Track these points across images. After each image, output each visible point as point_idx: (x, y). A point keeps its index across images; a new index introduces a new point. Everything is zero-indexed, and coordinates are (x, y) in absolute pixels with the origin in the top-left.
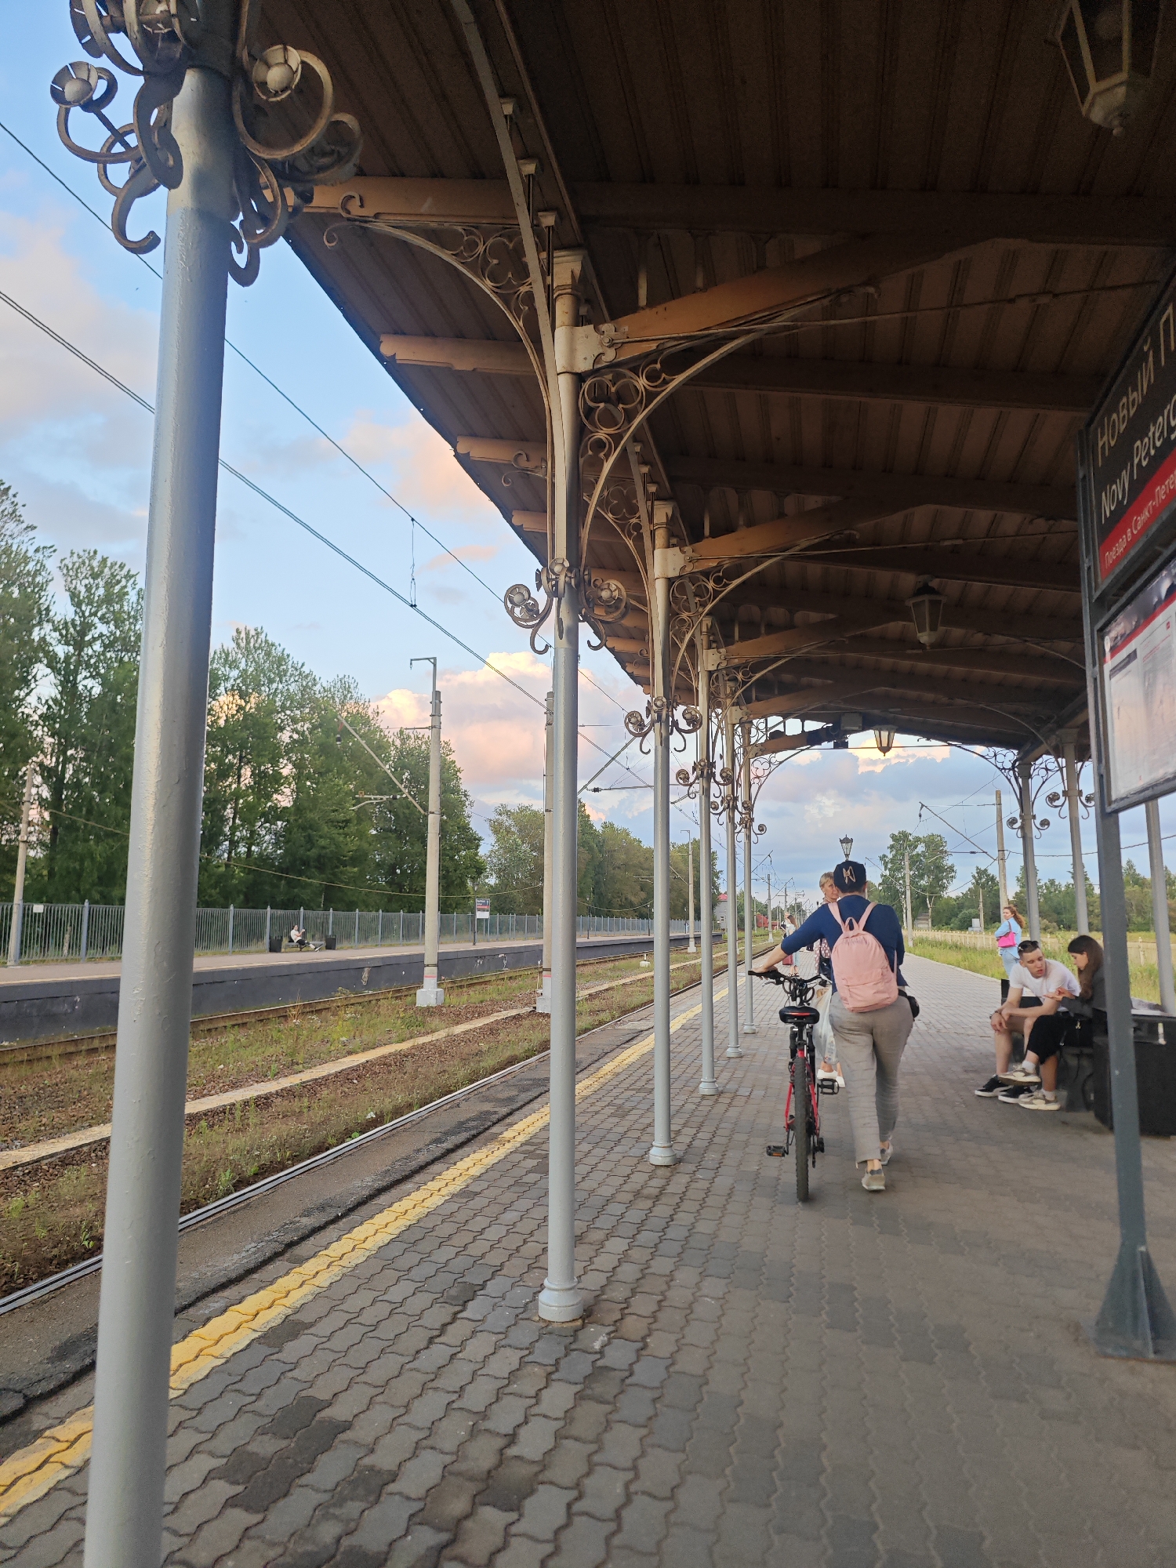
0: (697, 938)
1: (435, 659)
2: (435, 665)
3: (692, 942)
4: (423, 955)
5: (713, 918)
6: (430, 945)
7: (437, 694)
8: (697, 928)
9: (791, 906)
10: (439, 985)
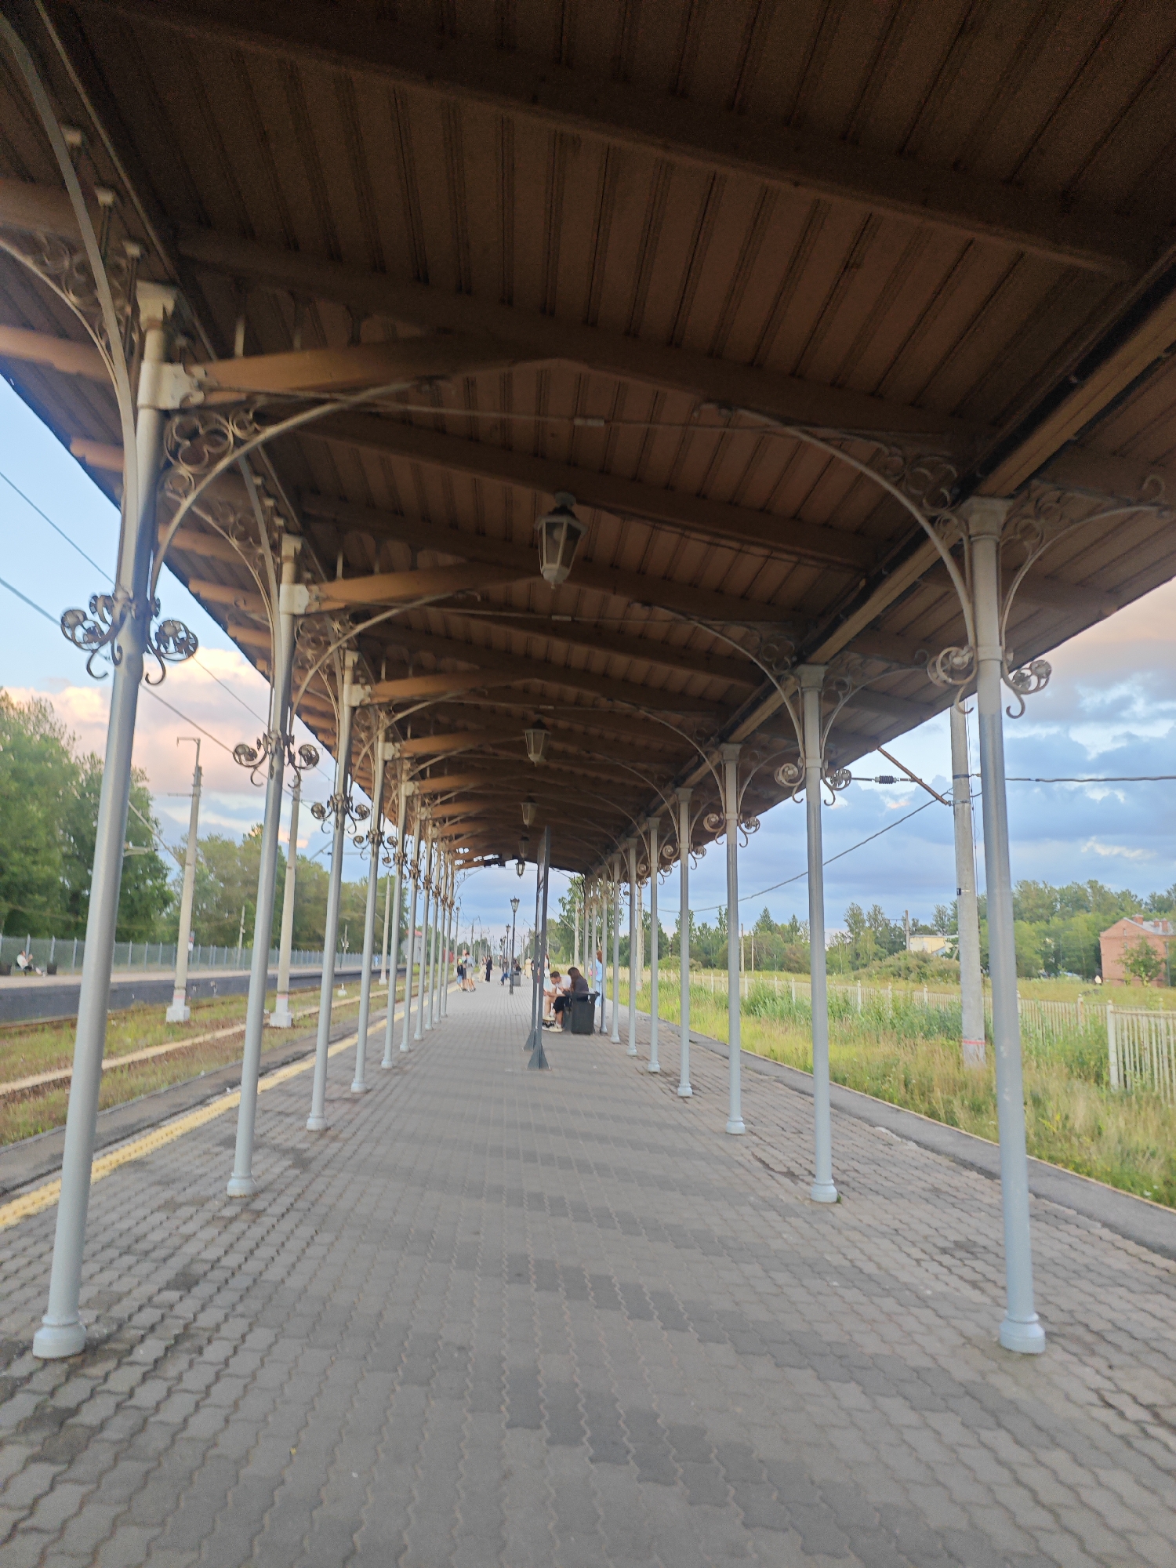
0: (388, 972)
1: (199, 740)
2: (198, 745)
3: (383, 975)
4: (174, 981)
5: (399, 953)
6: (180, 974)
7: (199, 769)
8: (388, 962)
9: (477, 942)
10: (186, 1004)
